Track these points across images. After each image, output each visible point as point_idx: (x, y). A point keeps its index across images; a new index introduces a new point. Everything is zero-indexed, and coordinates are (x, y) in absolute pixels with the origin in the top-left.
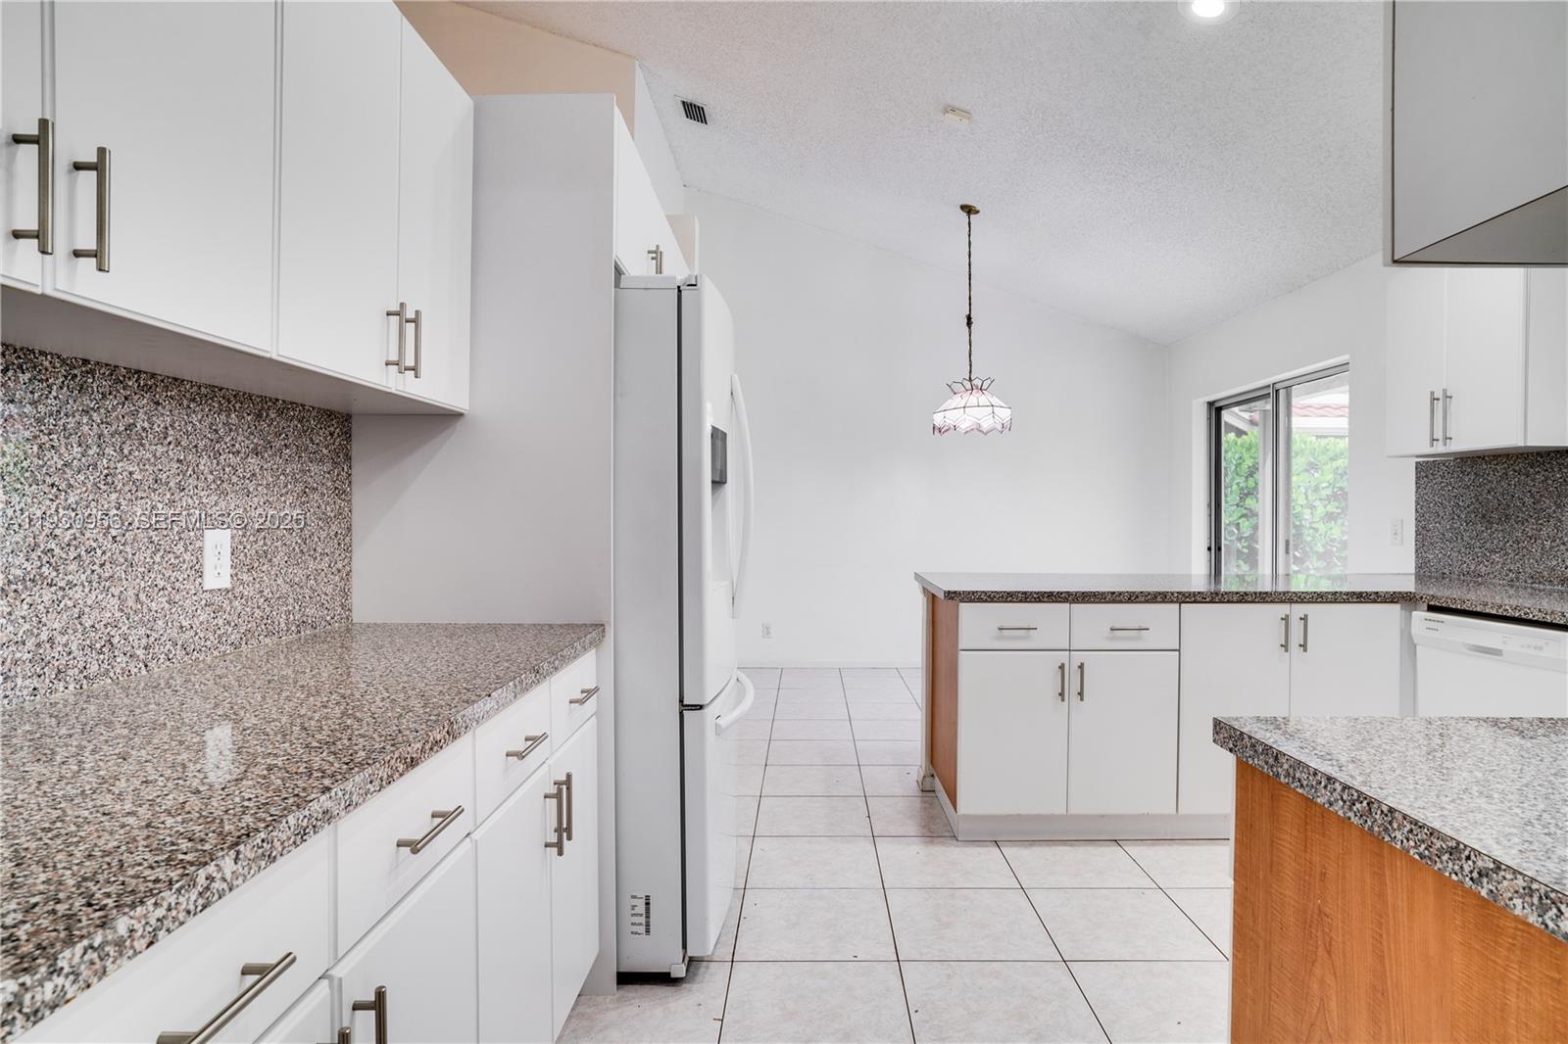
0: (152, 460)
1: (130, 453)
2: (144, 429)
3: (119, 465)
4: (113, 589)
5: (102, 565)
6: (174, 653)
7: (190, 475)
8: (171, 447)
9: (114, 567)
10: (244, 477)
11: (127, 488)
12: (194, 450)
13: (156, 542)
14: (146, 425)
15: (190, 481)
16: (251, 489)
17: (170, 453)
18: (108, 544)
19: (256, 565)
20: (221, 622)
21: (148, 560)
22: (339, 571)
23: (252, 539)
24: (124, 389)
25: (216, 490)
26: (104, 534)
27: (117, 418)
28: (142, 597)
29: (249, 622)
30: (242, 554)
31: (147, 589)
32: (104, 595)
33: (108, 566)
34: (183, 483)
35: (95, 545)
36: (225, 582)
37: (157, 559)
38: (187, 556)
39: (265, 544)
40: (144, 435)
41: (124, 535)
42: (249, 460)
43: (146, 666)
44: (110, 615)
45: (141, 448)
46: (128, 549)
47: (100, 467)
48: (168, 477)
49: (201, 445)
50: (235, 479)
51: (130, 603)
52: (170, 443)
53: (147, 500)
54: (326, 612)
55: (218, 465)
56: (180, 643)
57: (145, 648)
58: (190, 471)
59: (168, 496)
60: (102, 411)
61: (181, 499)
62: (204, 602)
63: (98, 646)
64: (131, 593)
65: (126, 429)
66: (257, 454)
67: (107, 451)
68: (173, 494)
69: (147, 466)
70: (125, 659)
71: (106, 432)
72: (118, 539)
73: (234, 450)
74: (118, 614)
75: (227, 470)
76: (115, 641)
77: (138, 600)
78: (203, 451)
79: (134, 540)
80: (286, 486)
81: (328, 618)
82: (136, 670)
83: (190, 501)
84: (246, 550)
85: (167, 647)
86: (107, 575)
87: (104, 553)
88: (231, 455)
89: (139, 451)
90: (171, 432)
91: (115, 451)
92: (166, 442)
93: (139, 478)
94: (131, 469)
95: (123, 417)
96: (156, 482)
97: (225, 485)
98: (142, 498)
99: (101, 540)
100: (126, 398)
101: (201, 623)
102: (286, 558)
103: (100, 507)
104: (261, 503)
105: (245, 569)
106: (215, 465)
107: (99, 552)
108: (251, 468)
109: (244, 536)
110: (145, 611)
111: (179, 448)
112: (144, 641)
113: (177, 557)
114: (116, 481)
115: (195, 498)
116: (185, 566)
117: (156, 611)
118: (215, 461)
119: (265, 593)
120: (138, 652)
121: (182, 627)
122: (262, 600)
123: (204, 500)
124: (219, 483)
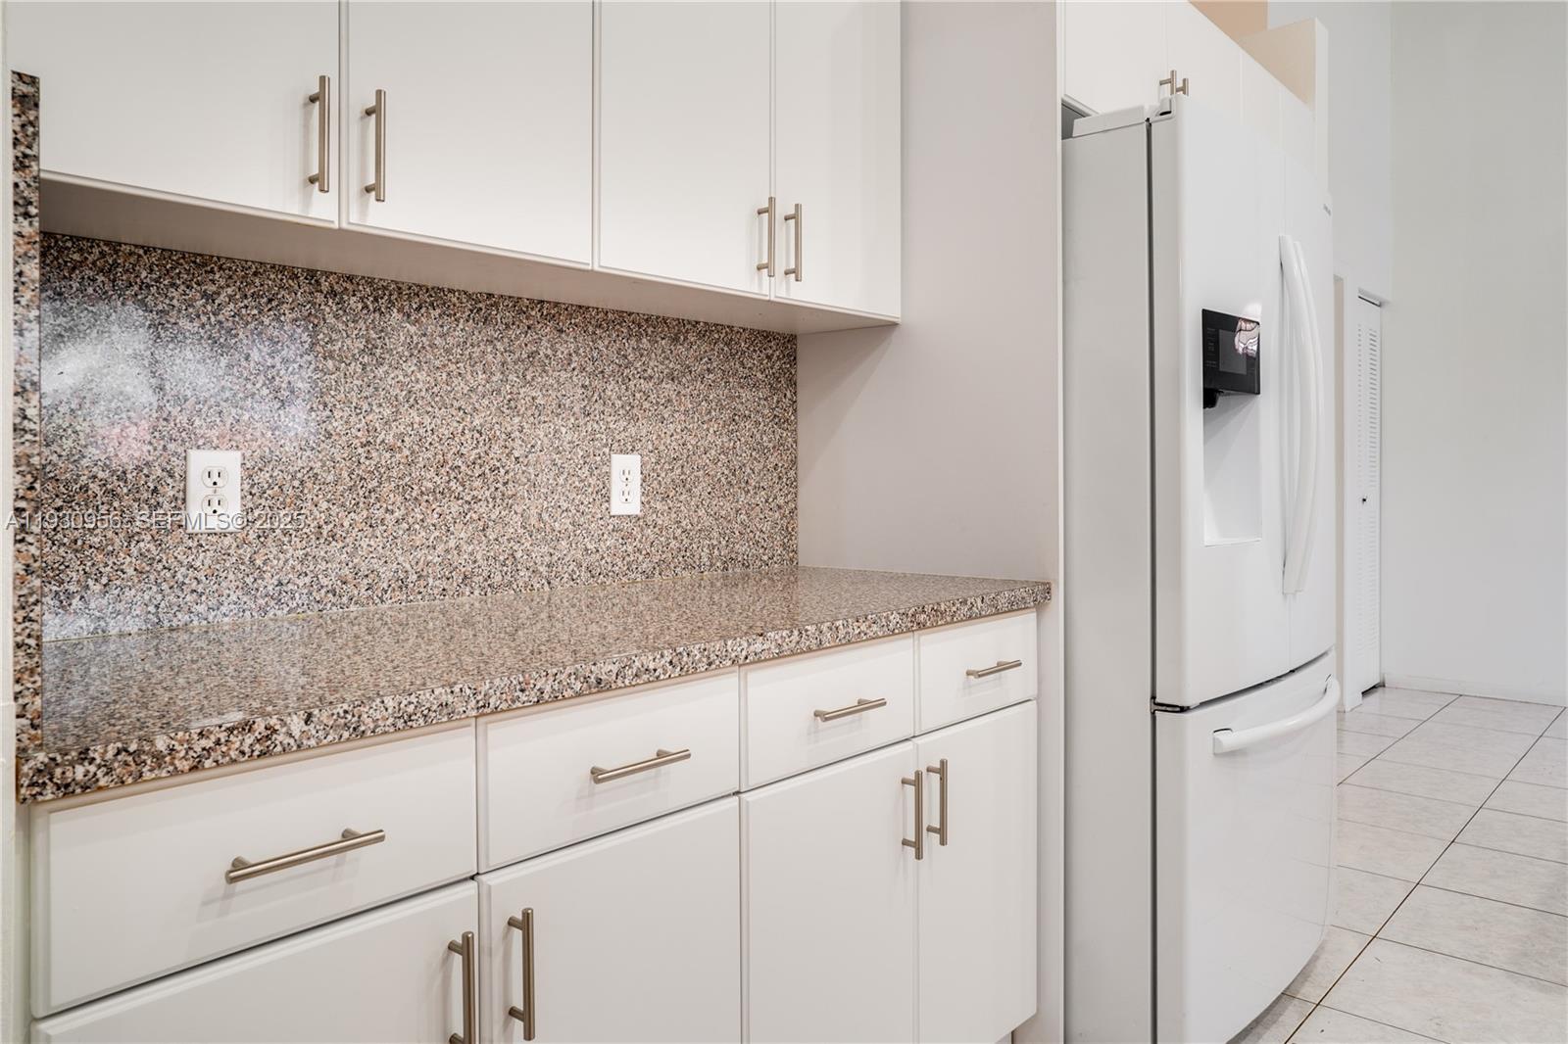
0: (556, 386)
1: (533, 380)
2: (547, 356)
3: (522, 391)
4: (515, 507)
5: (505, 484)
6: (578, 573)
7: (596, 401)
8: (575, 373)
9: (517, 486)
10: (658, 403)
11: (529, 413)
12: (600, 376)
13: (559, 465)
14: (549, 352)
15: (596, 406)
16: (666, 416)
17: (575, 379)
18: (511, 464)
19: (671, 494)
20: (630, 549)
21: (551, 481)
22: (780, 507)
23: (666, 466)
24: (527, 318)
25: (625, 415)
26: (507, 455)
27: (520, 346)
28: (545, 516)
29: (663, 552)
30: (655, 482)
31: (550, 509)
32: (507, 512)
33: (511, 484)
34: (588, 408)
35: (498, 464)
36: (634, 508)
37: (561, 481)
38: (592, 481)
39: (683, 473)
40: (547, 361)
41: (526, 457)
42: (664, 385)
43: (549, 583)
44: (513, 530)
45: (544, 375)
46: (531, 470)
47: (503, 392)
48: (572, 402)
49: (608, 371)
50: (646, 405)
51: (533, 521)
52: (574, 369)
53: (551, 424)
54: (761, 551)
55: (627, 390)
56: (585, 565)
57: (548, 566)
58: (596, 396)
59: (572, 420)
60: (506, 340)
61: (586, 424)
62: (611, 527)
63: (501, 558)
64: (534, 511)
65: (529, 357)
66: (673, 380)
67: (510, 377)
68: (577, 419)
69: (550, 392)
70: (528, 574)
71: (509, 359)
72: (521, 460)
73: (646, 375)
74: (521, 531)
75: (638, 395)
76: (518, 555)
77: (540, 519)
78: (610, 376)
79: (537, 461)
80: (710, 412)
81: (765, 558)
82: (538, 585)
83: (595, 426)
84: (660, 478)
85: (571, 568)
86: (510, 493)
87: (507, 472)
88: (642, 381)
89: (542, 377)
90: (575, 358)
91: (518, 377)
92: (570, 368)
93: (542, 403)
94: (534, 394)
95: (526, 345)
96: (560, 406)
97: (635, 411)
98: (545, 422)
99: (504, 460)
100: (529, 328)
101: (608, 548)
102: (709, 490)
103: (503, 430)
104: (679, 431)
105: (659, 497)
106: (623, 391)
107: (502, 471)
108: (666, 394)
109: (657, 463)
110: (548, 529)
111: (584, 374)
112: (547, 559)
113: (582, 481)
114: (519, 406)
115: (601, 423)
116: (590, 490)
117: (560, 532)
118: (624, 387)
119: (684, 524)
120: (541, 569)
121: (586, 550)
122: (679, 531)
123: (611, 426)
124: (628, 408)
